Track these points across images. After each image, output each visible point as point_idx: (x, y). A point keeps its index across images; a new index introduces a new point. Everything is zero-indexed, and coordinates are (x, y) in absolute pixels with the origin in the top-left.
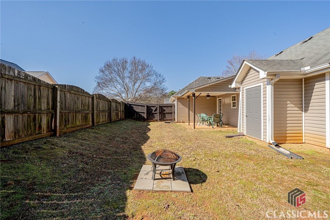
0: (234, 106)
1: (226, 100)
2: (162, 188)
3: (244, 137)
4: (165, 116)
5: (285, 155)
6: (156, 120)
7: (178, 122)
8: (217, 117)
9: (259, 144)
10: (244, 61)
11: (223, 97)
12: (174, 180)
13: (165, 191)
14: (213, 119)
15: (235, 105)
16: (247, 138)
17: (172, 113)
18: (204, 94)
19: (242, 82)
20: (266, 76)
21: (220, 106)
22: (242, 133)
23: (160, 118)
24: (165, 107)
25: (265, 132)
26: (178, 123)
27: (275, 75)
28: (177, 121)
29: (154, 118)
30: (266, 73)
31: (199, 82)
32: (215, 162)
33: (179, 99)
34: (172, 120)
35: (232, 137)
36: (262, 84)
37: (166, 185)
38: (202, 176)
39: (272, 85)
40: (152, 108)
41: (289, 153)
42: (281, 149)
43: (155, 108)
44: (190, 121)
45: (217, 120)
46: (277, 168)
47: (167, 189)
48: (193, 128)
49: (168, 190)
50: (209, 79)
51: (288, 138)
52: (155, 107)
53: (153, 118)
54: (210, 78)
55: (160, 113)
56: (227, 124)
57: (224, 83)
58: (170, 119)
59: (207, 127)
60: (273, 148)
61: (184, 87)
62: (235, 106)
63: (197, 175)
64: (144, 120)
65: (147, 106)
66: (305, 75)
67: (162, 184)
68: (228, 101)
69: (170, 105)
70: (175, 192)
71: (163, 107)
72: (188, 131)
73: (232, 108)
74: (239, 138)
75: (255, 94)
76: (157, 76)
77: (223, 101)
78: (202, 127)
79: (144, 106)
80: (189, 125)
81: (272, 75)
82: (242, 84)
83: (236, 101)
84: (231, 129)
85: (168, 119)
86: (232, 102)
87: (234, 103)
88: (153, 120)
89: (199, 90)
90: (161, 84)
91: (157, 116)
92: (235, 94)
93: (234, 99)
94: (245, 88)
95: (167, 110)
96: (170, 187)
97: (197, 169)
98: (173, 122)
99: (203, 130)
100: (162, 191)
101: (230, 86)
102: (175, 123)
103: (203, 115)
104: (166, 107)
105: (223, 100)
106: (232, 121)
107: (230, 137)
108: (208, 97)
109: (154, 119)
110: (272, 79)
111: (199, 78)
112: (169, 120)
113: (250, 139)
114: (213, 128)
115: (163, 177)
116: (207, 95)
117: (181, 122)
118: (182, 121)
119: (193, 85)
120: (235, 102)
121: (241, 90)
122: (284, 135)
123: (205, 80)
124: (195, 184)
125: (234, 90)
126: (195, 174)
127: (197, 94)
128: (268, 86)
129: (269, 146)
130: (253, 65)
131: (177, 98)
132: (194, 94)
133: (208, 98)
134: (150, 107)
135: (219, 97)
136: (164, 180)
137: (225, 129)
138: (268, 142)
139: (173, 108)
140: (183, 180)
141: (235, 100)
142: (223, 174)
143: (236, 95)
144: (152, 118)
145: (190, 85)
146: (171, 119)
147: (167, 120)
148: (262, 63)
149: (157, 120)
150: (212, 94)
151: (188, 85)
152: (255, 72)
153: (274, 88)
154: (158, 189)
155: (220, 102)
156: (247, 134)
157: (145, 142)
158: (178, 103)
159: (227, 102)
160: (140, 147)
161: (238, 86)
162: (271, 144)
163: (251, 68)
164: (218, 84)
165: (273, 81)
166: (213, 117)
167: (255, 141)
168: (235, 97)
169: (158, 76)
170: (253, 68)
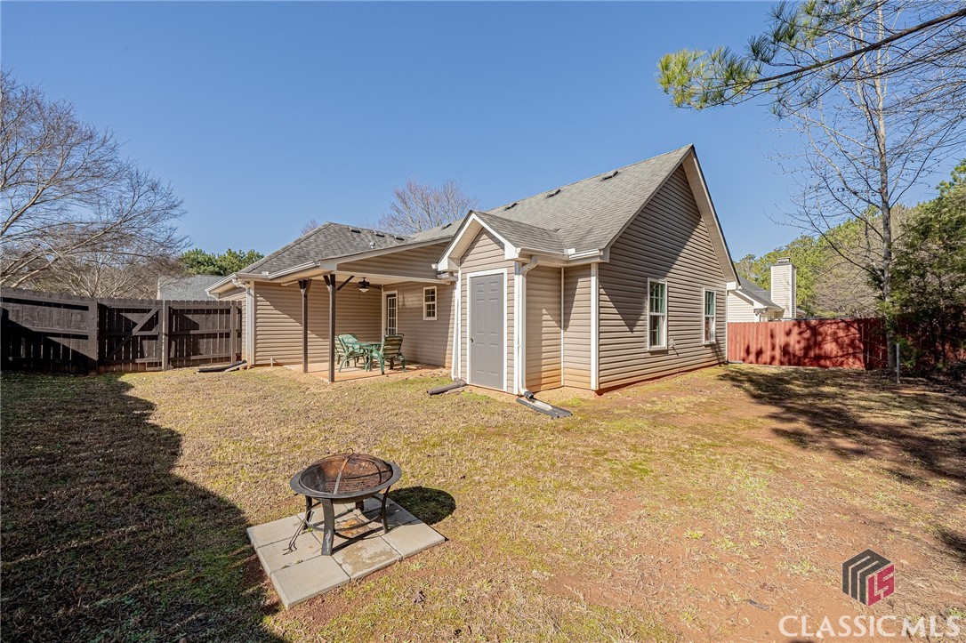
0: (429, 314)
1: (409, 299)
2: (373, 564)
3: (467, 390)
4: (196, 344)
5: (546, 413)
6: (150, 364)
7: (256, 366)
8: (392, 345)
9: (500, 400)
10: (471, 212)
11: (401, 289)
12: (388, 531)
13: (386, 567)
14: (384, 350)
15: (434, 312)
16: (474, 391)
17: (228, 335)
18: (358, 277)
19: (461, 260)
20: (517, 256)
21: (392, 313)
22: (461, 380)
23: (172, 355)
24: (196, 312)
25: (511, 373)
26: (258, 370)
27: (531, 257)
28: (255, 361)
29: (142, 356)
30: (519, 250)
31: (326, 237)
32: (443, 459)
33: (262, 287)
34: (228, 359)
35: (443, 392)
36: (505, 271)
37: (378, 550)
38: (440, 499)
39: (523, 275)
40: (130, 316)
41: (551, 408)
42: (537, 404)
43: (147, 317)
44: (309, 360)
45: (391, 352)
46: (550, 440)
47: (388, 559)
48: (327, 381)
49: (393, 559)
50: (355, 235)
51: (544, 381)
52: (144, 311)
53: (135, 357)
54: (359, 232)
55: (171, 336)
56: (413, 359)
57: (412, 254)
58: (217, 355)
59: (364, 372)
60: (526, 404)
61: (279, 248)
62: (434, 316)
63: (428, 500)
64: (82, 365)
65: (101, 308)
66: (567, 262)
67: (365, 555)
68: (414, 300)
69: (218, 307)
70: (410, 557)
71: (189, 311)
72: (313, 390)
73: (425, 318)
74: (458, 393)
75: (488, 292)
76: (134, 187)
77: (401, 300)
78: (350, 372)
79: (86, 308)
80: (306, 370)
81: (527, 255)
82: (463, 265)
83: (435, 303)
84: (426, 372)
85: (211, 355)
86: (425, 304)
87: (429, 307)
88: (134, 363)
89: (348, 266)
90: (155, 220)
91: (160, 349)
92: (434, 284)
93: (430, 296)
94: (469, 275)
95: (205, 324)
96: (391, 552)
97: (417, 488)
98: (235, 368)
99: (361, 383)
100: (378, 570)
101: (434, 266)
102: (245, 368)
103: (349, 339)
104: (202, 312)
105: (401, 297)
106: (427, 351)
107: (438, 393)
108: (364, 287)
109: (138, 361)
110: (524, 264)
111: (326, 227)
112: (215, 360)
113: (481, 392)
114: (383, 373)
115: (350, 536)
116: (360, 283)
117: (269, 365)
118: (271, 362)
119: (308, 245)
120: (434, 305)
121: (460, 279)
122: (537, 375)
123: (344, 234)
124: (440, 521)
125: (434, 274)
126: (421, 499)
127: (341, 277)
128: (516, 277)
129: (518, 400)
130: (491, 227)
131: (252, 283)
132: (333, 276)
133: (364, 290)
134: (120, 310)
135: (387, 287)
136: (359, 544)
137: (413, 374)
138: (516, 392)
139: (234, 319)
140: (410, 523)
141: (433, 299)
142: (477, 478)
143: (435, 287)
144: (127, 357)
145: (298, 242)
146: (224, 355)
147: (206, 361)
148: (518, 231)
149: (158, 364)
150: (373, 278)
151: (291, 242)
152: (490, 241)
153: (527, 282)
154: (366, 571)
155: (392, 303)
156: (472, 380)
157: (175, 454)
158: (256, 301)
159: (410, 303)
160: (170, 476)
161: (455, 267)
162: (522, 396)
163: (482, 231)
164: (400, 257)
165: (526, 268)
166: (382, 343)
167: (492, 395)
168: (433, 292)
169: (145, 188)
170: (488, 233)
